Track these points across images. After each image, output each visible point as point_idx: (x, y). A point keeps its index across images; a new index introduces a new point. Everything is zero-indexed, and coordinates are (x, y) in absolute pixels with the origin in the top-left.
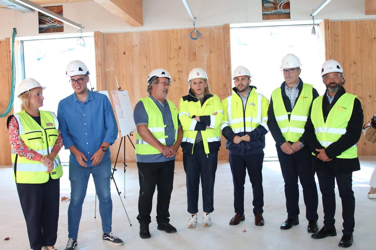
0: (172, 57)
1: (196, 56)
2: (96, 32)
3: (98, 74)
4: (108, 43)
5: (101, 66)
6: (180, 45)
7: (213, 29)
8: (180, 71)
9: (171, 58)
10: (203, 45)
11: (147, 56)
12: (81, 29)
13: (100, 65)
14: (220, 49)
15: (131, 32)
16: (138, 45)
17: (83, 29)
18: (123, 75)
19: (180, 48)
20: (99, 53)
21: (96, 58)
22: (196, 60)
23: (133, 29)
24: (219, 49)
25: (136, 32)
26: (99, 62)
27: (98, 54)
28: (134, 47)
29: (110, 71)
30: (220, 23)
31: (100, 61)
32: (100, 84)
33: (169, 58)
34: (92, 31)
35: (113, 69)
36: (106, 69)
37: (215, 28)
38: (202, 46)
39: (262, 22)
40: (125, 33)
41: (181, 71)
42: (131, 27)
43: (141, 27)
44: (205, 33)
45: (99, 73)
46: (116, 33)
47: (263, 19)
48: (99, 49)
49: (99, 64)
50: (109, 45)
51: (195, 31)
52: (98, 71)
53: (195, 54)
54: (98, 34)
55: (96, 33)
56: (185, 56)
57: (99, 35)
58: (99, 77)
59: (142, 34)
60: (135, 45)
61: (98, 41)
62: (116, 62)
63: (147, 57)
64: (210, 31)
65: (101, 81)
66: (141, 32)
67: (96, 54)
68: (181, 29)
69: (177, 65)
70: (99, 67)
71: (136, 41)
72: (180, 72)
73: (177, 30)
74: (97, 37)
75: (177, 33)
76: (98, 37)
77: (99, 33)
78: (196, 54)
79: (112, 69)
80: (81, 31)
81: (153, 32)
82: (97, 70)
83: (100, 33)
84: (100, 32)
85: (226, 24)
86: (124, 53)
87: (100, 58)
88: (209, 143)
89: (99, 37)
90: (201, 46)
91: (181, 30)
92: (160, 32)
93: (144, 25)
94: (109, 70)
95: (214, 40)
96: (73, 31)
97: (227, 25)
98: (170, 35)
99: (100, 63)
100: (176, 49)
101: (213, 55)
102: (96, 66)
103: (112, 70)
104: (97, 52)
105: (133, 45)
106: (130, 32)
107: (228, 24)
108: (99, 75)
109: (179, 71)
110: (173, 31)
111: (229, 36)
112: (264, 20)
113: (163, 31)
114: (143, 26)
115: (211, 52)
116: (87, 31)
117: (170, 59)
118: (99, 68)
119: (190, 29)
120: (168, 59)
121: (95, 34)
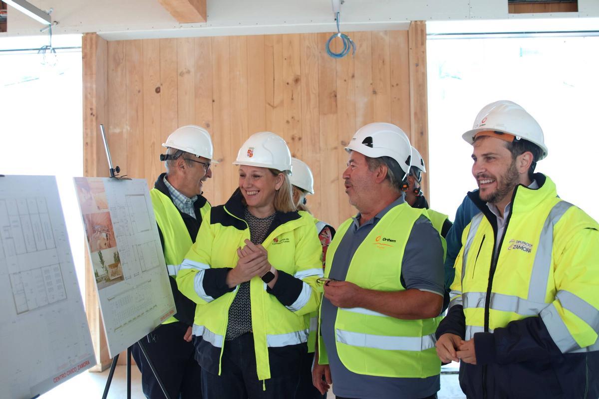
0: (277, 101)
1: (336, 101)
2: (87, 34)
3: (89, 141)
4: (117, 63)
5: (97, 118)
6: (299, 74)
7: (382, 34)
8: (297, 136)
9: (275, 106)
10: (355, 75)
11: (215, 99)
12: (49, 23)
13: (94, 118)
14: (397, 85)
15: (177, 39)
16: (192, 70)
17: (54, 27)
18: (154, 143)
19: (297, 80)
20: (94, 86)
21: (86, 98)
22: (336, 112)
23: (182, 29)
24: (395, 85)
25: (188, 38)
26: (91, 109)
27: (91, 88)
28: (182, 74)
29: (121, 133)
30: (401, 18)
31: (94, 107)
32: (92, 163)
33: (269, 104)
34: (77, 32)
35: (129, 129)
36: (111, 127)
37: (386, 32)
38: (353, 76)
39: (508, 18)
40: (160, 40)
41: (300, 139)
42: (177, 24)
43: (202, 24)
44: (361, 46)
45: (92, 137)
46: (139, 40)
47: (510, 12)
48: (94, 76)
49: (92, 114)
50: (119, 69)
51: (339, 35)
52: (89, 131)
53: (336, 96)
54: (91, 40)
55: (89, 37)
56: (309, 100)
57: (94, 42)
58: (92, 146)
59: (204, 43)
60: (184, 71)
61: (91, 57)
62: (137, 112)
63: (213, 101)
64: (374, 39)
65: (95, 156)
66: (200, 38)
67: (85, 88)
68: (300, 35)
69: (288, 122)
70: (92, 121)
71: (188, 61)
72: (297, 139)
73: (290, 37)
74: (88, 47)
75: (290, 43)
76: (91, 47)
77: (94, 36)
78: (338, 96)
79: (127, 128)
80: (48, 28)
81: (230, 38)
82: (86, 129)
83: (98, 36)
84: (98, 33)
85: (416, 21)
86: (158, 90)
87: (94, 101)
88: (271, 350)
89: (94, 46)
90: (350, 75)
91: (302, 37)
92: (249, 40)
93: (208, 18)
94: (117, 130)
95: (383, 62)
96: (31, 28)
97: (419, 23)
98: (272, 47)
99: (94, 113)
100: (288, 84)
101: (380, 99)
102: (85, 120)
103: (125, 130)
104: (89, 85)
105: (179, 71)
106: (174, 39)
107: (421, 22)
108: (92, 143)
109: (293, 139)
110: (280, 38)
111: (424, 52)
112: (512, 15)
113: (256, 37)
114: (206, 20)
115: (375, 92)
116: (66, 32)
117: (272, 106)
118: (92, 125)
119: (323, 35)
120: (267, 105)
121: (84, 39)
